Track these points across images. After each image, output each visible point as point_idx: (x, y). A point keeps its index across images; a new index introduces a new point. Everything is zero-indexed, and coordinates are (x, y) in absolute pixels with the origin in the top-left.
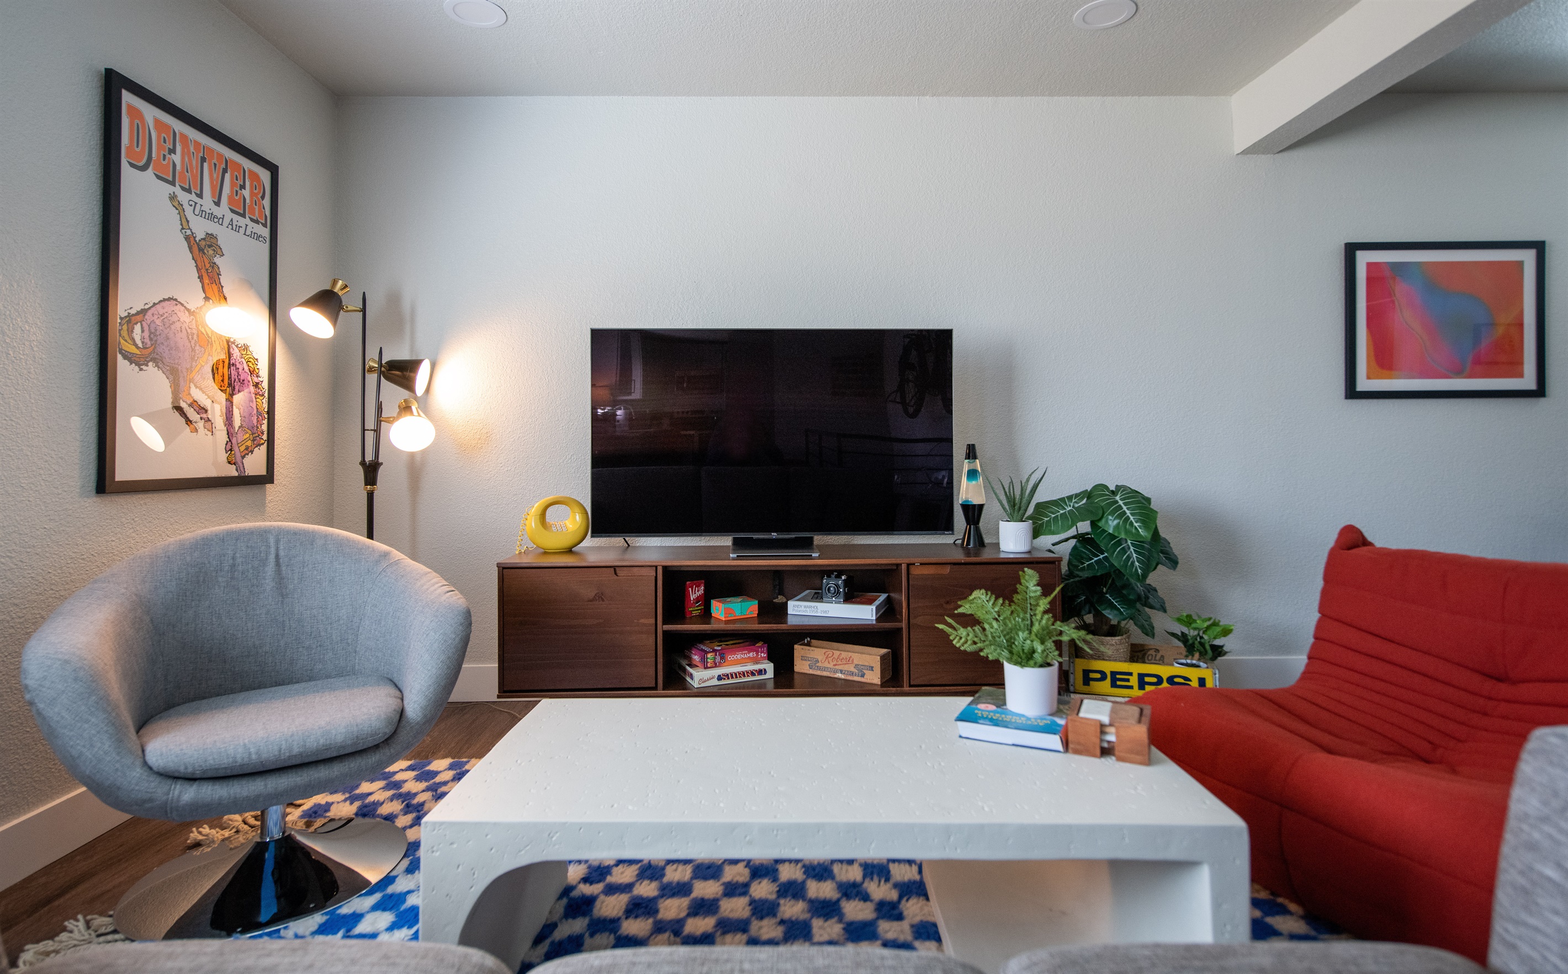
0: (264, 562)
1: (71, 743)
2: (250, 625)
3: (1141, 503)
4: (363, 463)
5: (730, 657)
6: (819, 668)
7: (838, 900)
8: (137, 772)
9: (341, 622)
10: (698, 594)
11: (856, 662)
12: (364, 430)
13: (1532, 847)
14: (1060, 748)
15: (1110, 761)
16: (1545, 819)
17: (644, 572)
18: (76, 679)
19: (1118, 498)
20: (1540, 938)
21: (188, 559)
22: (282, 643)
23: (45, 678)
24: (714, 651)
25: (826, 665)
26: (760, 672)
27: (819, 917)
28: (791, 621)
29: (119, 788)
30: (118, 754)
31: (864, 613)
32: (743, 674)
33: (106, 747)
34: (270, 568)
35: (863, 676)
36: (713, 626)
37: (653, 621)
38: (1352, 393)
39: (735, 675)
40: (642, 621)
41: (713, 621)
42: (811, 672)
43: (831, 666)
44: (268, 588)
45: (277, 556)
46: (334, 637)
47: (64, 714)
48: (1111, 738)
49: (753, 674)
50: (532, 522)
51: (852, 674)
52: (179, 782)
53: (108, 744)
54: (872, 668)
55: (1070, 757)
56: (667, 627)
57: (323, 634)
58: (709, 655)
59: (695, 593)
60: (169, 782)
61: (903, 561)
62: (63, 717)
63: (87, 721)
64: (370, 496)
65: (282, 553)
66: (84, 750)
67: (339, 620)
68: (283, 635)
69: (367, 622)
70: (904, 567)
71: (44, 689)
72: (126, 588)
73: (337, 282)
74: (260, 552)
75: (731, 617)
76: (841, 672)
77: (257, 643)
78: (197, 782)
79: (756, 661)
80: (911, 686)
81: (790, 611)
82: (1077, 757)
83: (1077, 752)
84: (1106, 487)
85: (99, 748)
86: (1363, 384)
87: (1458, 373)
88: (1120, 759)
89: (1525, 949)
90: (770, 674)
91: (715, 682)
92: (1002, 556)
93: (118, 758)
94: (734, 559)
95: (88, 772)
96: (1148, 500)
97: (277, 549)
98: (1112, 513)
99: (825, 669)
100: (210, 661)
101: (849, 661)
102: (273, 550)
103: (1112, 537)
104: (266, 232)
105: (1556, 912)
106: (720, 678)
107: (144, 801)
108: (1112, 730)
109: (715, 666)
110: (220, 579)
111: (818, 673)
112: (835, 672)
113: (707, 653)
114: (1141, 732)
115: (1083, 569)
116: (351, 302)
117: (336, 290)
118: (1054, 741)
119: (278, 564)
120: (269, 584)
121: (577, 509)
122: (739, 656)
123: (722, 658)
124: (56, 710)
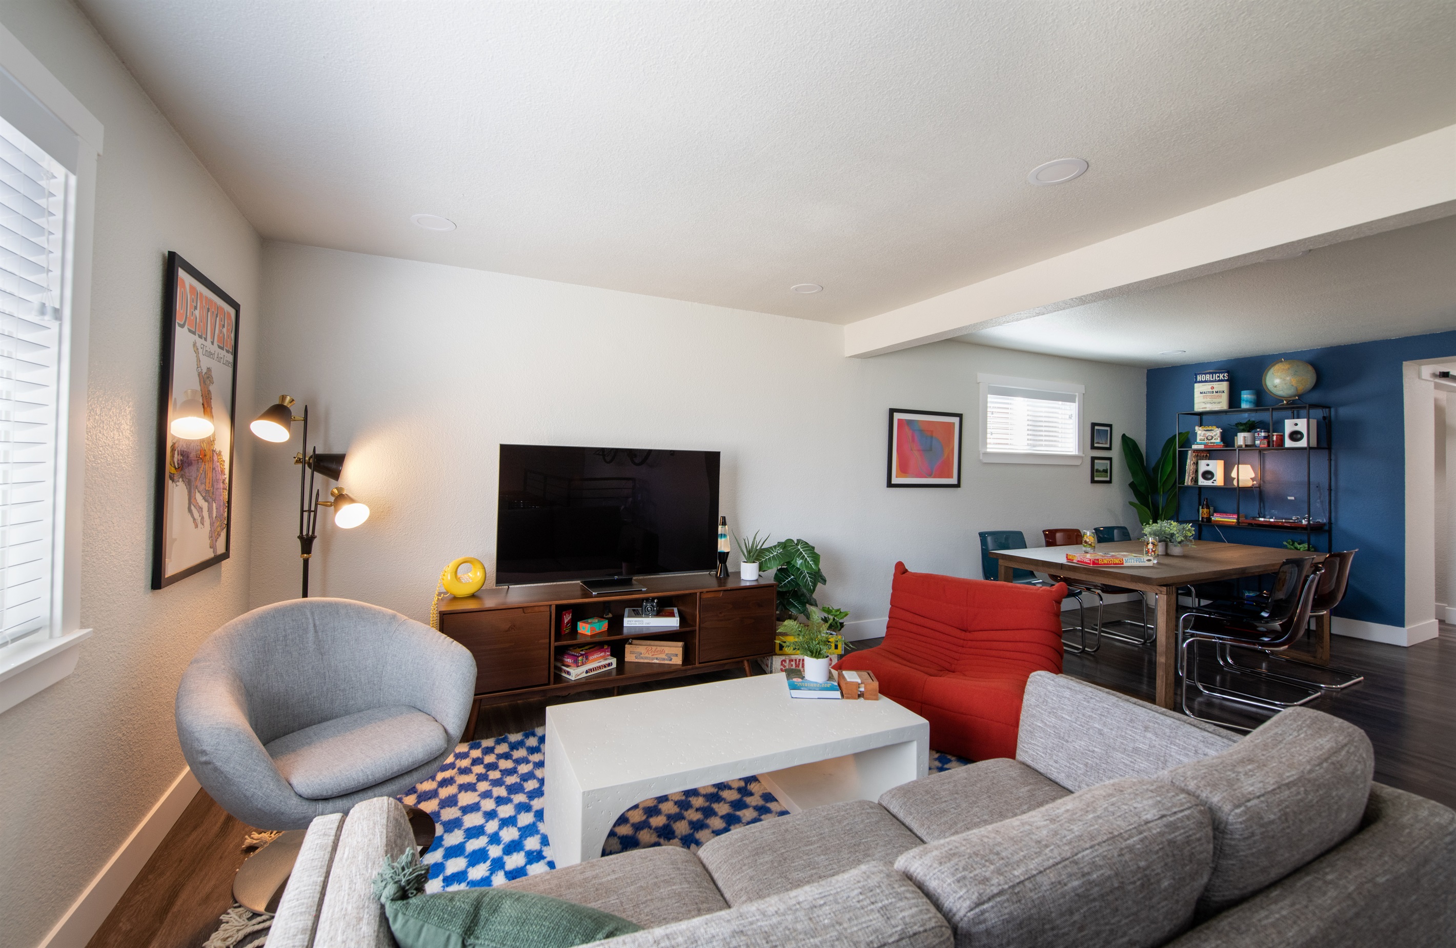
0: (306, 631)
1: (246, 787)
2: (302, 679)
3: (810, 549)
4: (301, 537)
5: (591, 658)
6: (642, 658)
7: (717, 792)
8: (295, 801)
9: (368, 669)
10: (569, 618)
11: (666, 652)
12: (302, 511)
13: (1033, 716)
14: (840, 697)
15: (862, 700)
16: (1037, 706)
17: (542, 609)
18: (240, 741)
19: (799, 547)
20: (1036, 747)
21: (255, 635)
22: (325, 689)
23: (218, 744)
24: (582, 655)
25: (647, 655)
26: (609, 665)
27: (714, 803)
28: (625, 631)
29: (282, 814)
30: (280, 790)
31: (672, 623)
32: (599, 668)
33: (271, 787)
34: (311, 635)
35: (671, 660)
36: (580, 640)
37: (547, 641)
38: (890, 485)
39: (594, 669)
40: (541, 641)
41: (579, 636)
42: (637, 660)
43: (650, 656)
44: (311, 649)
45: (315, 625)
46: (362, 680)
47: (238, 767)
48: (862, 689)
49: (605, 667)
50: (449, 577)
51: (664, 659)
52: (320, 803)
53: (272, 784)
54: (677, 655)
55: (845, 701)
56: (557, 644)
57: (354, 679)
58: (580, 658)
59: (567, 618)
60: (314, 803)
61: (698, 591)
62: (237, 770)
63: (255, 770)
64: (306, 563)
65: (317, 623)
66: (256, 791)
67: (366, 668)
68: (325, 683)
69: (389, 668)
70: (698, 594)
71: (220, 752)
72: (224, 664)
73: (286, 397)
74: (302, 623)
75: (594, 632)
76: (657, 659)
77: (308, 691)
78: (331, 801)
79: (605, 658)
80: (700, 663)
81: (625, 624)
82: (848, 700)
83: (848, 698)
84: (792, 541)
85: (267, 788)
86: (895, 481)
87: (930, 475)
88: (866, 699)
89: (1031, 752)
90: (614, 666)
91: (584, 675)
92: (743, 584)
93: (280, 793)
94: (596, 596)
95: (259, 806)
96: (813, 548)
97: (314, 620)
98: (799, 556)
99: (646, 658)
100: (279, 709)
101: (662, 652)
102: (311, 620)
103: (799, 569)
104: (230, 358)
105: (1041, 738)
106: (587, 672)
107: (300, 819)
108: (863, 685)
109: (583, 664)
110: (278, 647)
111: (642, 661)
112: (652, 659)
113: (578, 657)
114: (876, 684)
115: (782, 587)
116: (296, 411)
117: (285, 404)
118: (837, 694)
119: (316, 632)
120: (311, 646)
121: (479, 566)
122: (595, 656)
123: (587, 659)
124: (232, 765)
